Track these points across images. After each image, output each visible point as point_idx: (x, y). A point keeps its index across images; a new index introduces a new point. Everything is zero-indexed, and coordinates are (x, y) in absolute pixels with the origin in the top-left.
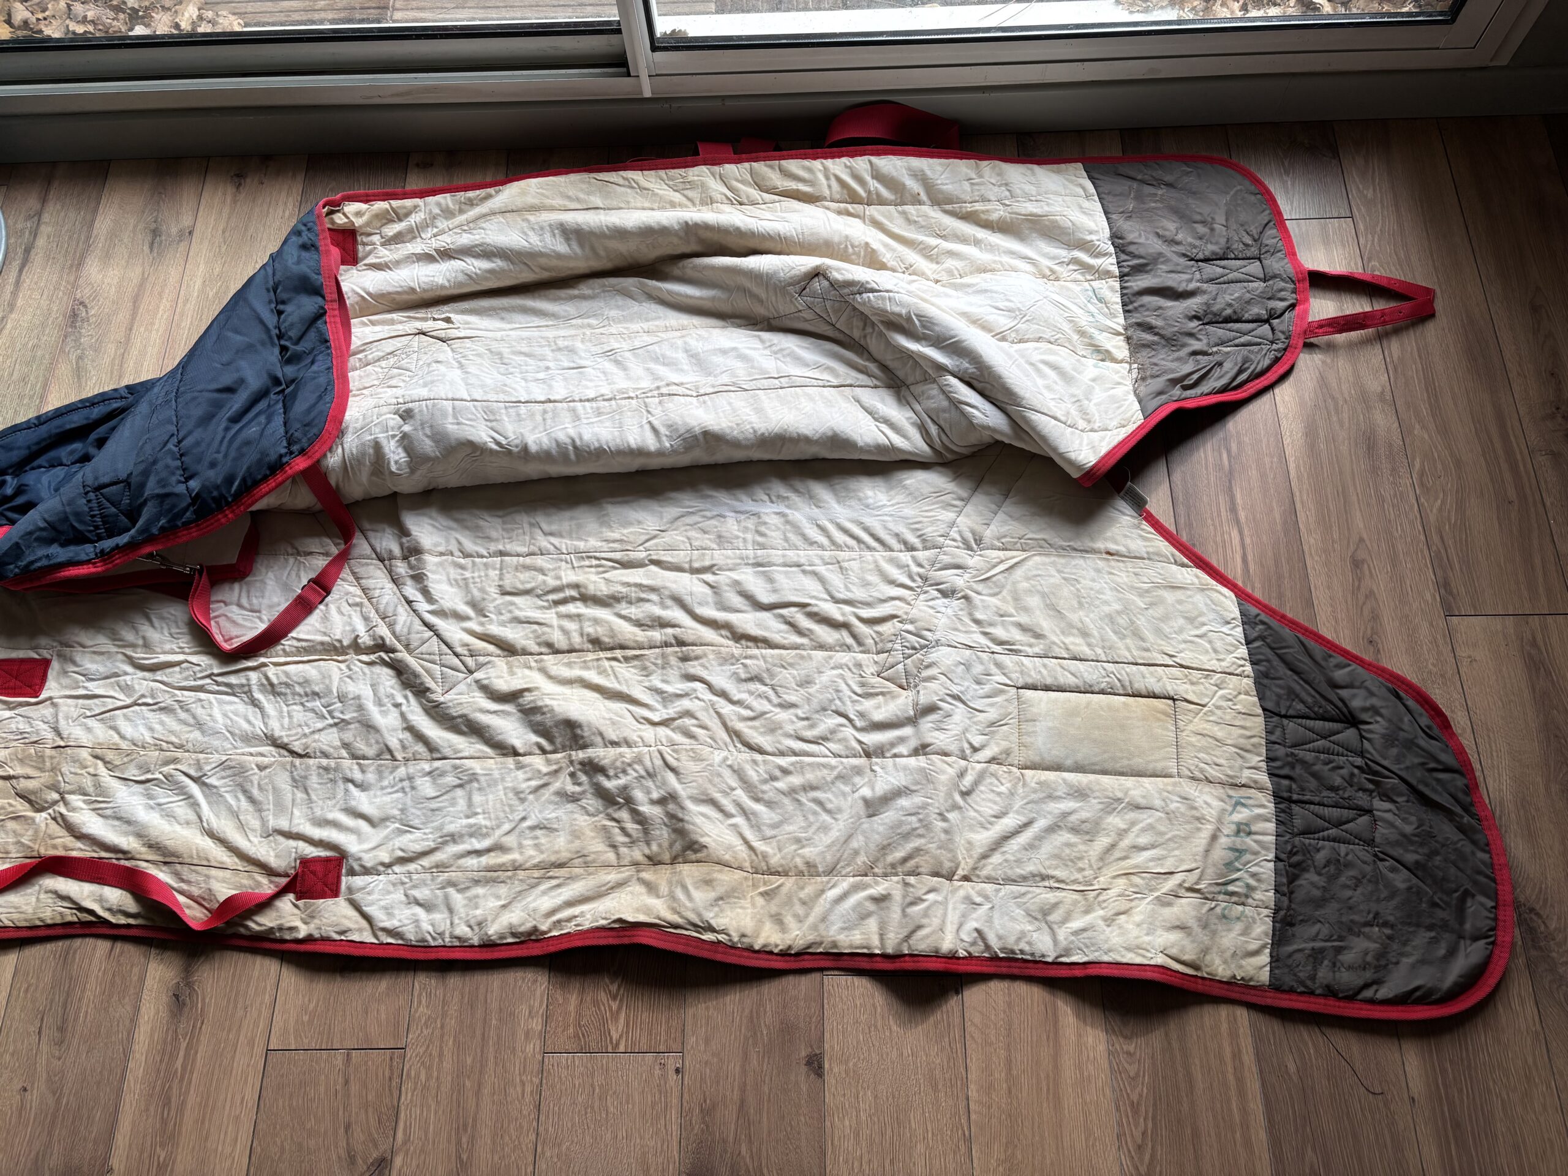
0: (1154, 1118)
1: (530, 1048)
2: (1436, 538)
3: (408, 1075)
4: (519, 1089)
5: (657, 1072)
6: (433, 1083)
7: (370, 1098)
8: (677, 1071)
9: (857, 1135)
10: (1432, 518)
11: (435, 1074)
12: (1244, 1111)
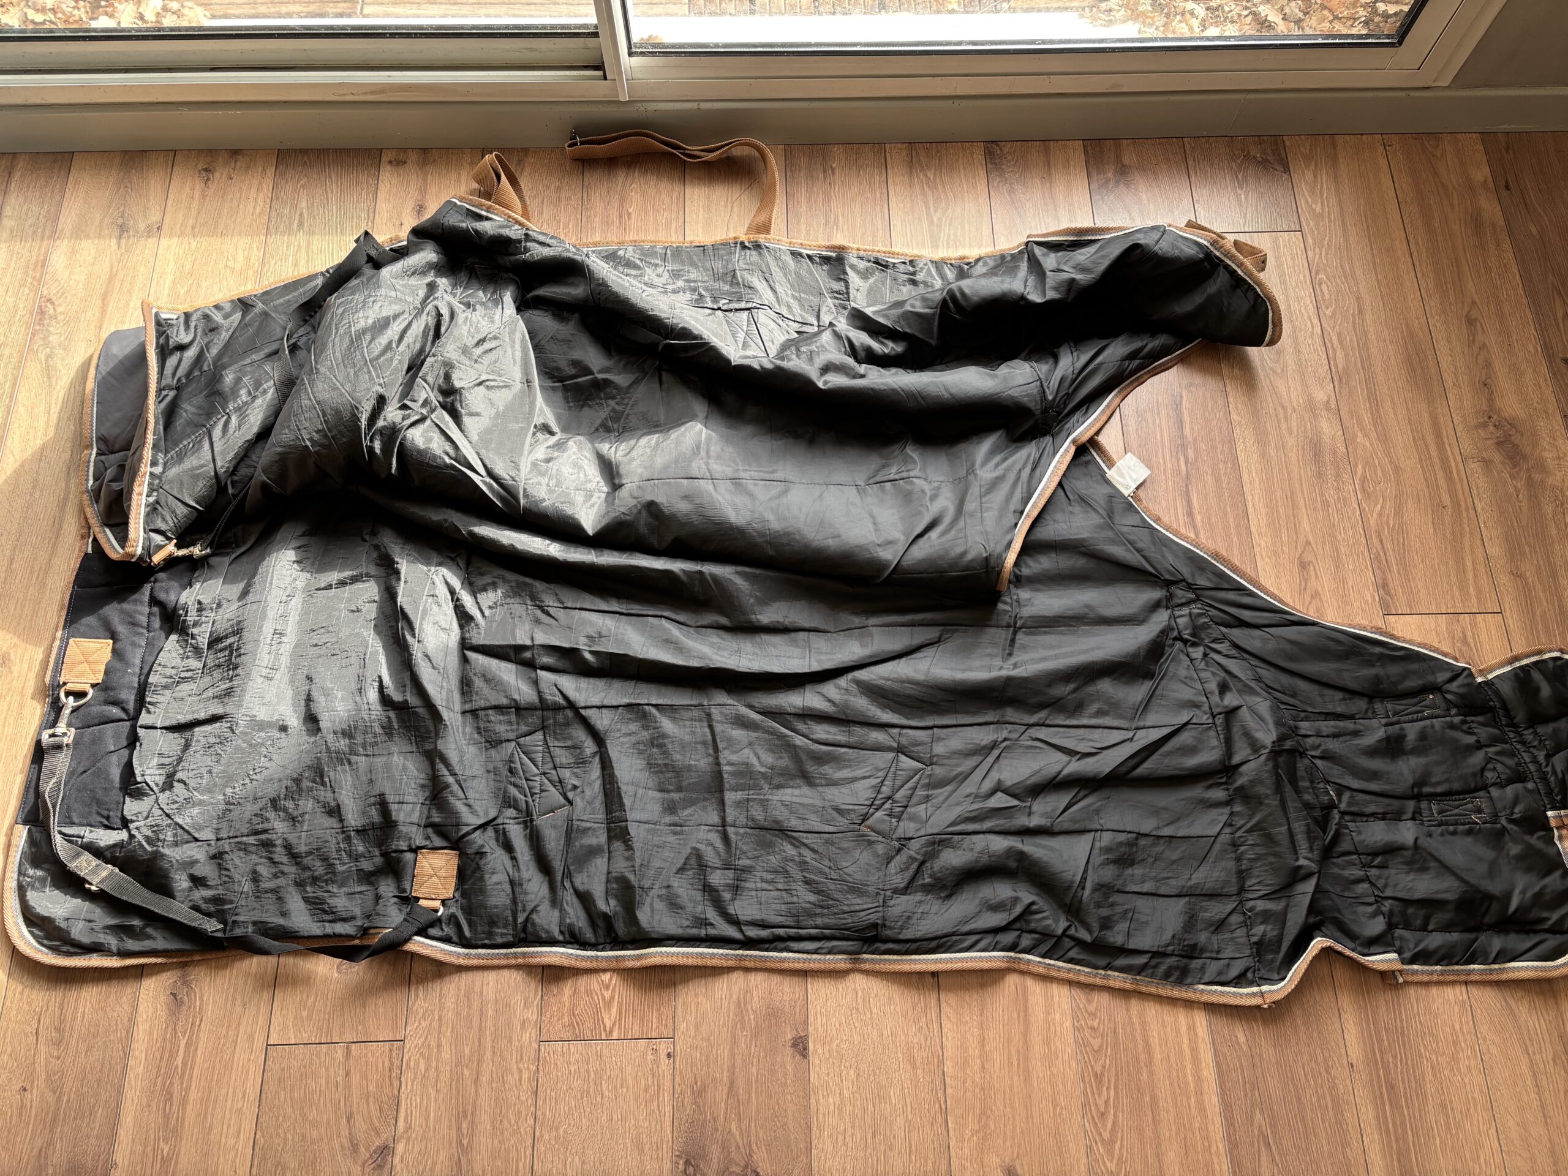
0: (1116, 1088)
1: (526, 1037)
2: (1376, 542)
3: (408, 1065)
4: (516, 1077)
5: (650, 1057)
6: (432, 1073)
7: (370, 1088)
8: (669, 1055)
9: (840, 1111)
10: (1372, 522)
11: (434, 1064)
12: (1198, 1079)
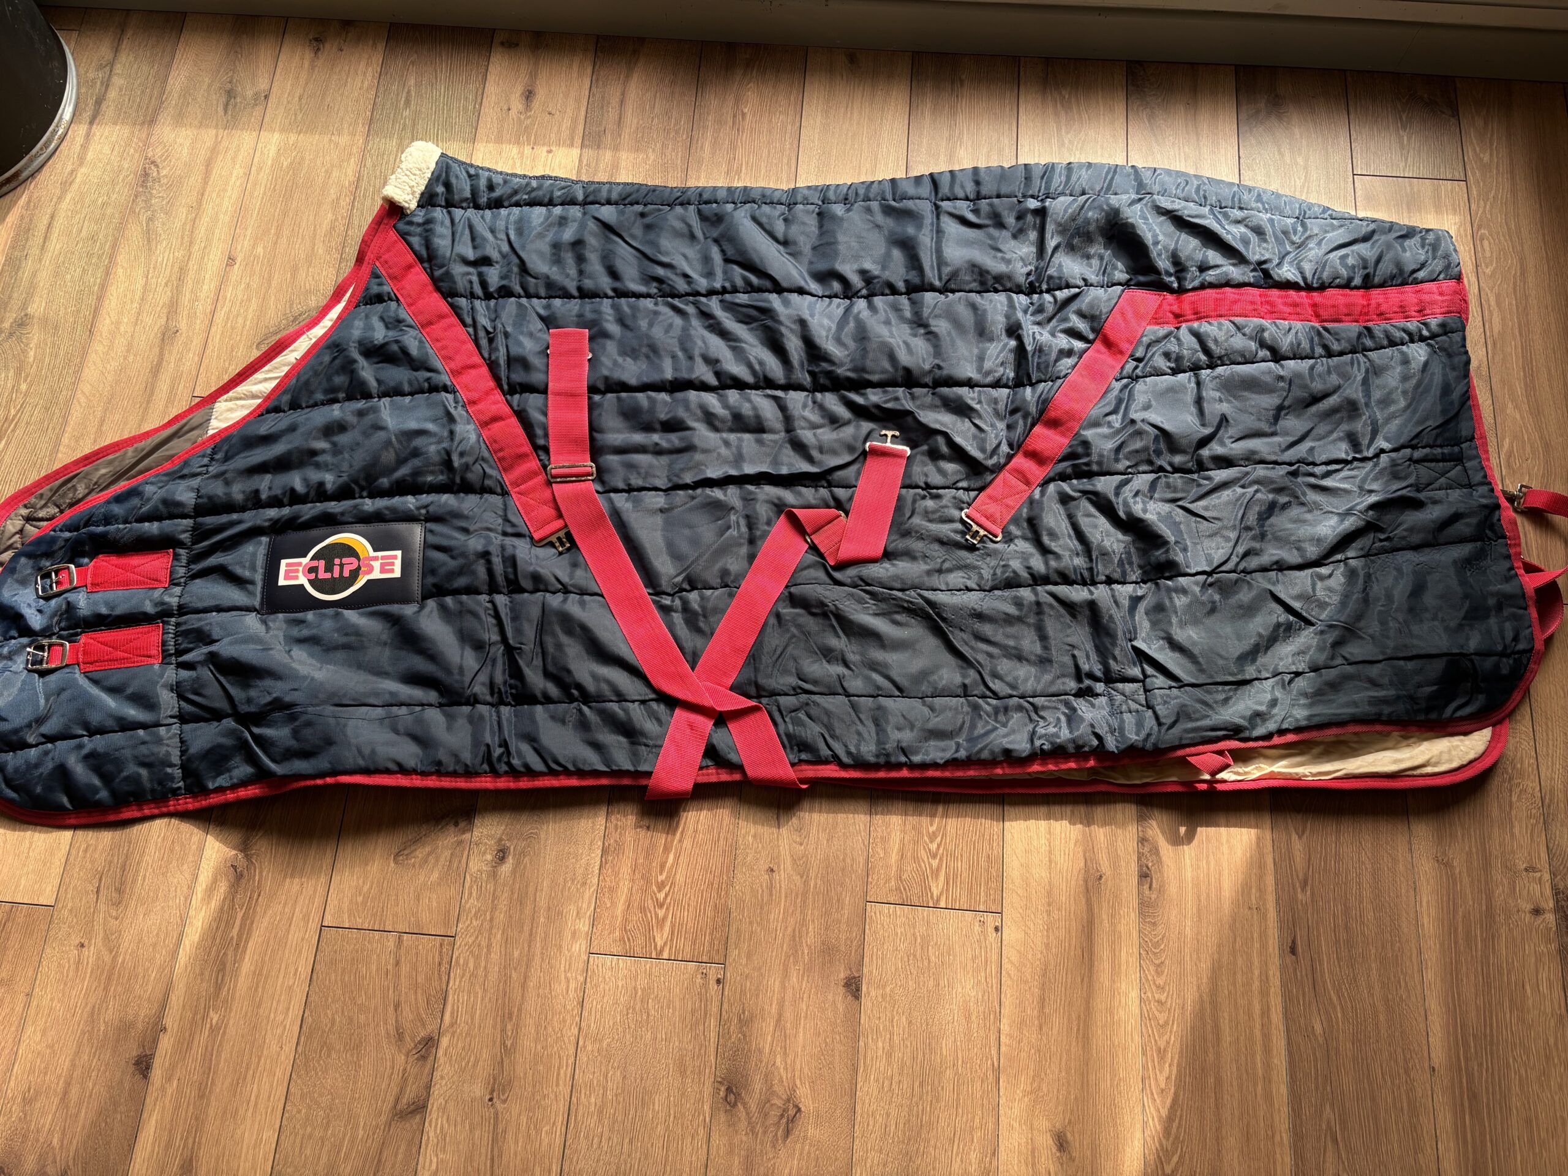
0: (1179, 1064)
1: (576, 948)
3: (457, 962)
4: (563, 985)
5: (699, 980)
6: (481, 972)
7: (419, 979)
8: (718, 981)
9: (889, 1055)
11: (483, 964)
12: (1268, 1066)
